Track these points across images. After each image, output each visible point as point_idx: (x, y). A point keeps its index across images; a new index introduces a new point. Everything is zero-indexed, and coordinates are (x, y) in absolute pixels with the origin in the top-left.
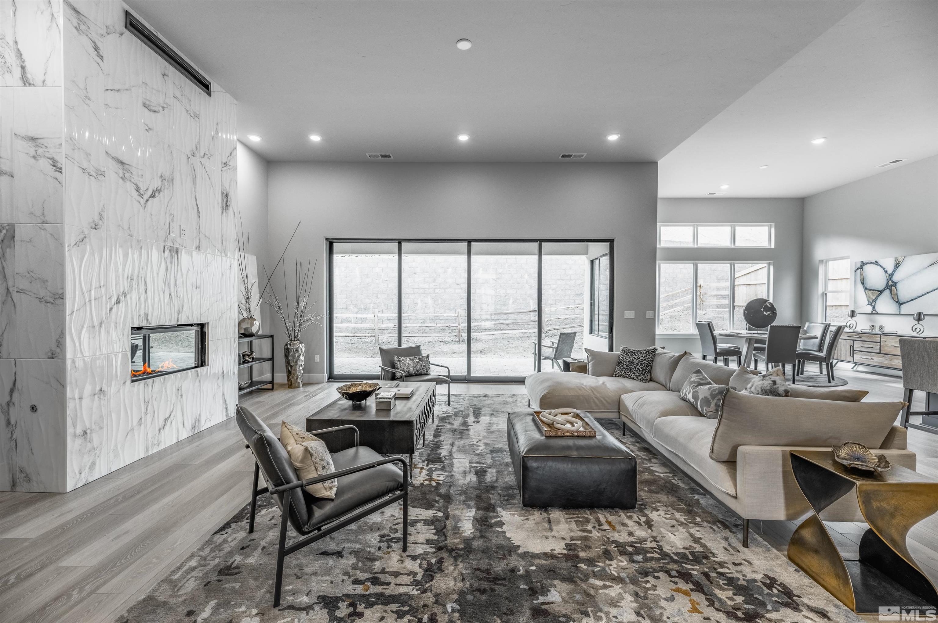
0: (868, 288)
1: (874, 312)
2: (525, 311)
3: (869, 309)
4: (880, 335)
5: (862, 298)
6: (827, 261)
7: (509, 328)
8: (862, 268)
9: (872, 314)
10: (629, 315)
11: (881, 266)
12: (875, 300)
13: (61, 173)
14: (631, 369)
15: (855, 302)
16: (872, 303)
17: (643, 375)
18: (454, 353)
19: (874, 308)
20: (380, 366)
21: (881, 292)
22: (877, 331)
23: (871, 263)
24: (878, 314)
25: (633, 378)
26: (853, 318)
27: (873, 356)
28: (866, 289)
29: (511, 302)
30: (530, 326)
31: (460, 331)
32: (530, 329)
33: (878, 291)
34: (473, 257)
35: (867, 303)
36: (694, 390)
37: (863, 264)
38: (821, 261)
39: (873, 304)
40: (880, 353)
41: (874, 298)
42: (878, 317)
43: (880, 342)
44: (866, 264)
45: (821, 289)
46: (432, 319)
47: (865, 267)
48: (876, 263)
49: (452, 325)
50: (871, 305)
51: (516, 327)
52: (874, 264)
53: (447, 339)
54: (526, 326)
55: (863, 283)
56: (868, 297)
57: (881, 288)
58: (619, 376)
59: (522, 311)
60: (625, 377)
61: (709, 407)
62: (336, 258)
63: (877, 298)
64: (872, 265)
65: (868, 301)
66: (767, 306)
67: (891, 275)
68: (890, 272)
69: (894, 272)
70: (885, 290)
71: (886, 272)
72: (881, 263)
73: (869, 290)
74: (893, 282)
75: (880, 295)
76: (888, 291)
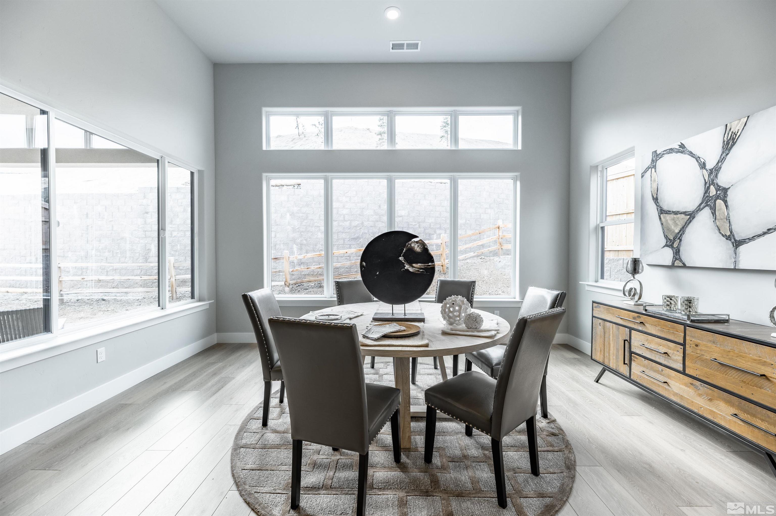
0: (665, 208)
1: (676, 264)
3: (667, 256)
4: (685, 325)
5: (654, 232)
6: (604, 167)
8: (655, 167)
9: (673, 266)
11: (691, 154)
12: (680, 235)
15: (643, 241)
16: (673, 242)
19: (677, 252)
21: (691, 216)
22: (679, 313)
23: (671, 151)
24: (684, 266)
26: (637, 276)
27: (669, 377)
28: (662, 212)
33: (685, 213)
35: (664, 242)
37: (656, 158)
38: (595, 168)
39: (675, 245)
40: (684, 373)
41: (677, 231)
42: (683, 276)
43: (684, 345)
44: (661, 156)
45: (593, 218)
47: (660, 163)
48: (682, 149)
50: (671, 246)
52: (678, 152)
55: (656, 200)
56: (666, 230)
57: (691, 207)
63: (683, 230)
64: (674, 155)
65: (666, 237)
66: (411, 250)
67: (716, 171)
68: (710, 165)
69: (722, 160)
70: (699, 209)
71: (703, 166)
72: (690, 146)
73: (668, 212)
74: (718, 188)
75: (689, 222)
76: (707, 212)
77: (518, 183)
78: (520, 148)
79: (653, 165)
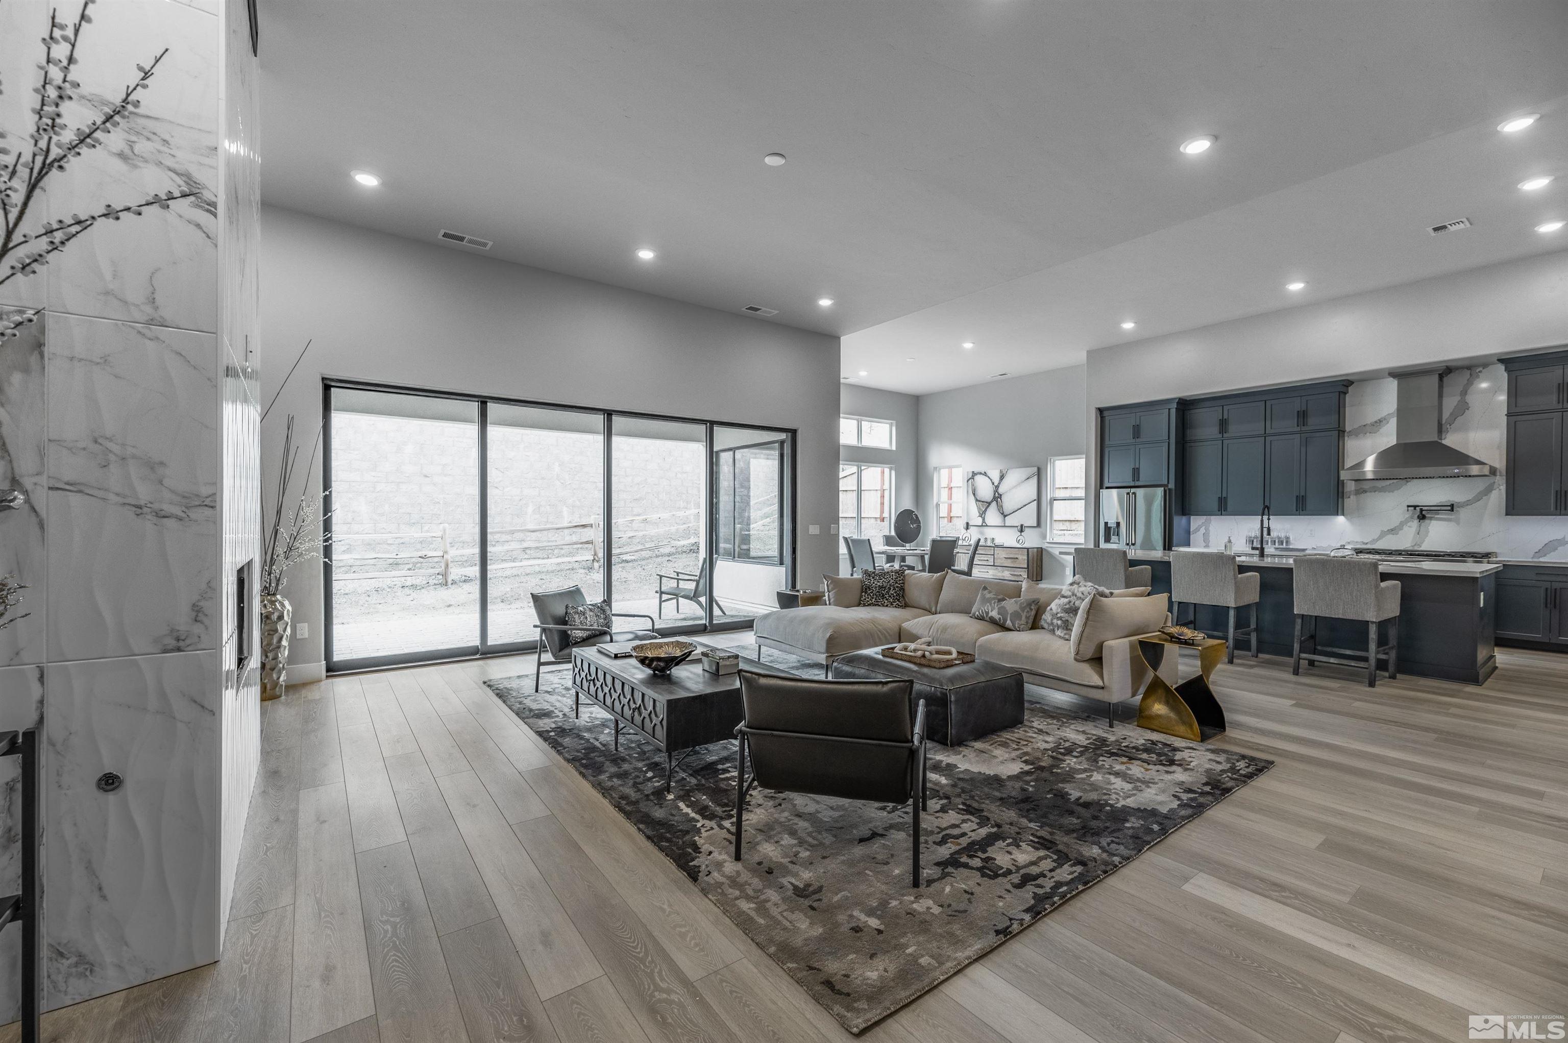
0: (978, 498)
1: (984, 525)
2: (555, 526)
3: (979, 521)
4: (993, 547)
5: (974, 510)
6: (940, 469)
7: (526, 556)
9: (982, 526)
10: (814, 530)
11: (988, 477)
12: (985, 512)
13: (215, 215)
14: (883, 595)
15: (968, 514)
16: (982, 514)
17: (898, 600)
18: (449, 606)
19: (984, 519)
20: (535, 626)
21: (989, 504)
22: (989, 543)
23: (980, 473)
24: (987, 526)
25: (887, 606)
26: (968, 530)
28: (977, 500)
29: (530, 510)
30: (563, 552)
31: (447, 566)
32: (563, 555)
33: (987, 502)
34: (615, 439)
35: (978, 514)
36: (999, 606)
37: (974, 474)
38: (935, 468)
39: (983, 516)
40: (994, 566)
41: (983, 510)
42: (986, 530)
43: (993, 555)
44: (976, 474)
45: (935, 501)
46: (369, 544)
47: (976, 477)
48: (985, 474)
49: (430, 554)
50: (981, 517)
51: (540, 554)
52: (983, 474)
53: (418, 581)
54: (556, 551)
55: (974, 494)
56: (979, 509)
57: (989, 500)
58: (869, 605)
59: (548, 526)
60: (876, 605)
61: (1021, 620)
62: (338, 419)
63: (986, 510)
64: (981, 476)
65: (979, 512)
66: (913, 518)
67: (997, 487)
68: (996, 484)
69: (999, 483)
70: (992, 501)
71: (993, 484)
72: (989, 474)
73: (980, 501)
74: (998, 494)
75: (988, 506)
76: (995, 503)
77: (893, 473)
78: (894, 448)
79: (973, 478)
